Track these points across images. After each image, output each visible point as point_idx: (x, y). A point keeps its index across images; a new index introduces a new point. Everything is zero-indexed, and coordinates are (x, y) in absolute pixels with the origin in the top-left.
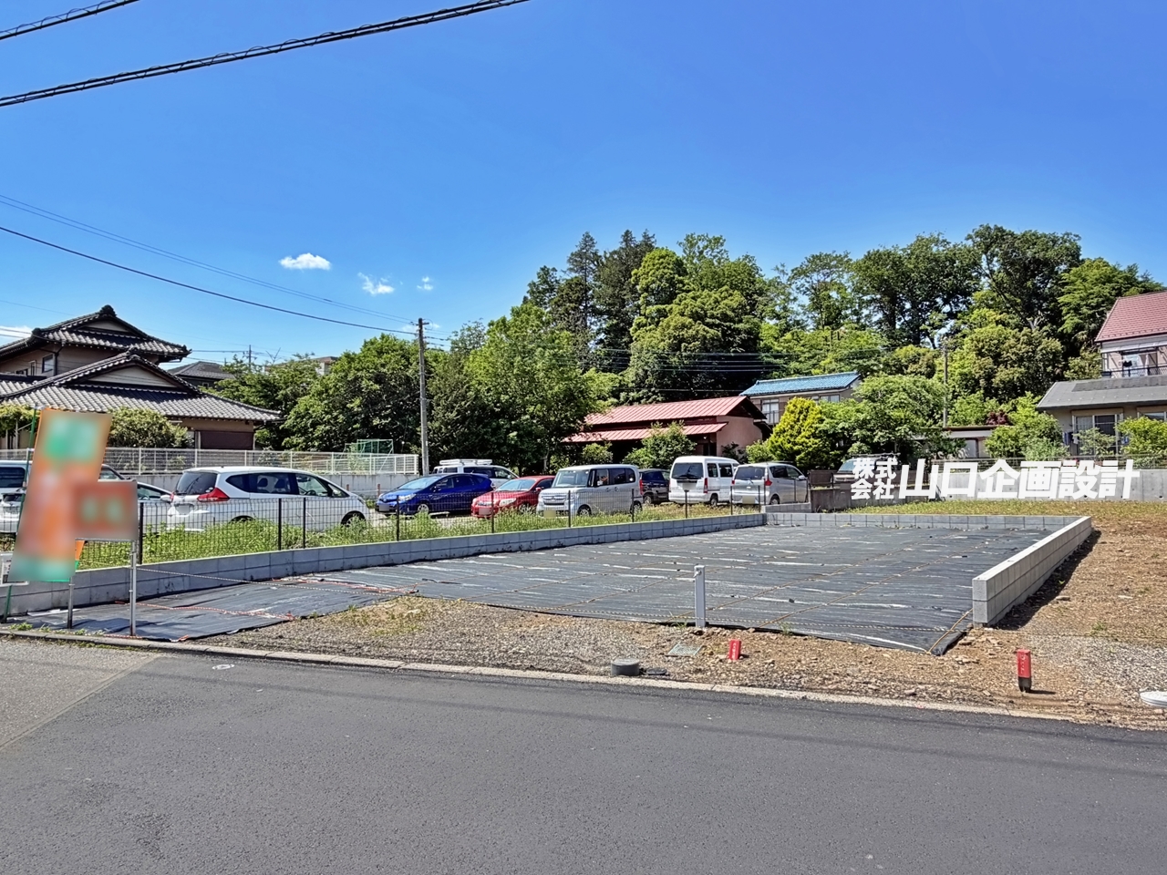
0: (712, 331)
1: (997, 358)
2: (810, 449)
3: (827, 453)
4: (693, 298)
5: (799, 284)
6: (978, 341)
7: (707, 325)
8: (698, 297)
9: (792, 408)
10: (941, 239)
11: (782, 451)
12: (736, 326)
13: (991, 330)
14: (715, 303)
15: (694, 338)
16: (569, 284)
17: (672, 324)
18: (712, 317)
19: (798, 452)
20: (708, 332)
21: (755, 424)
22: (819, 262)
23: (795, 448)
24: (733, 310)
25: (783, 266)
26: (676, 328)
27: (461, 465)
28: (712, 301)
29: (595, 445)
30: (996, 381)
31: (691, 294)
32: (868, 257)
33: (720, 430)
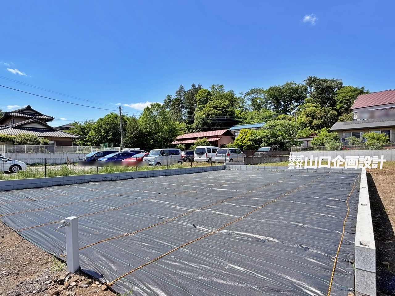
0: (219, 112)
1: (313, 117)
2: (248, 145)
3: (254, 146)
4: (213, 102)
5: (247, 97)
6: (307, 112)
7: (218, 110)
8: (215, 102)
9: (242, 132)
10: (294, 83)
11: (238, 145)
12: (227, 110)
13: (312, 109)
14: (220, 103)
15: (213, 114)
16: (176, 100)
17: (207, 110)
18: (219, 107)
19: (244, 146)
20: (218, 112)
21: (231, 138)
22: (254, 91)
23: (243, 144)
24: (226, 106)
25: (242, 92)
26: (208, 111)
27: (129, 150)
28: (219, 103)
29: (180, 145)
30: (313, 124)
31: (213, 101)
32: (270, 89)
33: (219, 140)
